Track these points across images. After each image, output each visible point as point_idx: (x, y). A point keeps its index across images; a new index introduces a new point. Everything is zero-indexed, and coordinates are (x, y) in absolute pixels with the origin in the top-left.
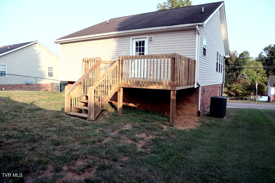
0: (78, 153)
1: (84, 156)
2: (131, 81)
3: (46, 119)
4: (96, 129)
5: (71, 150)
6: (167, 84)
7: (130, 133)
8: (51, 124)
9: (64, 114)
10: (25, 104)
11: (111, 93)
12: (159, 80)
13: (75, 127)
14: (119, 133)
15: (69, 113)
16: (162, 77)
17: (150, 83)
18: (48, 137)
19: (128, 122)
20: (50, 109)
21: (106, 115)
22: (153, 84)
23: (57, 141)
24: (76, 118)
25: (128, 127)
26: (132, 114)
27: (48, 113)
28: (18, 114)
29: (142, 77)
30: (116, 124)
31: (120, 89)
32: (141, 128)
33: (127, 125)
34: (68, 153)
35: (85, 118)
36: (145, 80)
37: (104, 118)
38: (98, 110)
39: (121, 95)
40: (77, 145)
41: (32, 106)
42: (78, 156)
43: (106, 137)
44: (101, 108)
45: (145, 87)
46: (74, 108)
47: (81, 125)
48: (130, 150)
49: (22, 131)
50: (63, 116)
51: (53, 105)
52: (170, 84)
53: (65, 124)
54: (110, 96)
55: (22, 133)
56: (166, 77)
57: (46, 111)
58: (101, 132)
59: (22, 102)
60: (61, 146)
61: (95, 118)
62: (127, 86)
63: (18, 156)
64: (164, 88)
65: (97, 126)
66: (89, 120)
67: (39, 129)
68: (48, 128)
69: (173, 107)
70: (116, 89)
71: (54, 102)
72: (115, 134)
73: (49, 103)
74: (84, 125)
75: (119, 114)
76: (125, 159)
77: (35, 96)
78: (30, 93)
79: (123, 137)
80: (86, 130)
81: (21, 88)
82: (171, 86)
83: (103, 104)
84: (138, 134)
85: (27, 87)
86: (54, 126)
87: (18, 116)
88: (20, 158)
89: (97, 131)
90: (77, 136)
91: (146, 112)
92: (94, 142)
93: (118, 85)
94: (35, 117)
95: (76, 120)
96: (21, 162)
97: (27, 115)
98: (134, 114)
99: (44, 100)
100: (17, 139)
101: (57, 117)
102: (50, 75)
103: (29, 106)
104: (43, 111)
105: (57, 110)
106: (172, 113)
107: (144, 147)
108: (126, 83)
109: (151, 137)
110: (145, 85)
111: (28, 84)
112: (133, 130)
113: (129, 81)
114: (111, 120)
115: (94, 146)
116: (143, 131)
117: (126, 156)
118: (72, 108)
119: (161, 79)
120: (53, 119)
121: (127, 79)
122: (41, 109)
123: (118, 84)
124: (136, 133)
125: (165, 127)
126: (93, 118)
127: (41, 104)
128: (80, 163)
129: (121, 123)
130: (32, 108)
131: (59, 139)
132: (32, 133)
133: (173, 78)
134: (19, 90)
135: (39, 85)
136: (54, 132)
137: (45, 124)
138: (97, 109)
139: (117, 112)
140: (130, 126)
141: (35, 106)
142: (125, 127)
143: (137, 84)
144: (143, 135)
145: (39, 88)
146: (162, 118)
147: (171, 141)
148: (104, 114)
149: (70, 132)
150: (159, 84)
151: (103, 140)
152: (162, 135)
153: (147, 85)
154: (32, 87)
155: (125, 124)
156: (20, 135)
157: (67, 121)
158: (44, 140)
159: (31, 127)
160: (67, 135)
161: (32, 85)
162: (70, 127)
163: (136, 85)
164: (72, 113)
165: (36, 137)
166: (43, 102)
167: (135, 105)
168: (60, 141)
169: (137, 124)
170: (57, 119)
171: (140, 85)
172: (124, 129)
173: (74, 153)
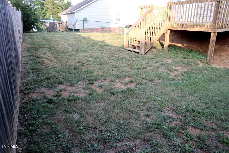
0: (127, 74)
1: (130, 76)
2: (177, 24)
3: (111, 52)
4: (144, 60)
5: (123, 72)
6: (209, 26)
7: (168, 65)
8: (113, 55)
9: (123, 49)
10: (98, 41)
11: (159, 34)
12: (201, 23)
13: (129, 58)
14: (160, 65)
15: (126, 49)
16: (204, 20)
17: (193, 25)
18: (110, 63)
19: (170, 58)
20: (114, 46)
21: (154, 52)
22: (196, 27)
23: (116, 66)
24: (131, 52)
25: (169, 61)
26: (176, 52)
27: (112, 48)
28: (94, 48)
29: (186, 20)
30: (160, 58)
31: (167, 31)
32: (179, 63)
33: (169, 60)
34: (121, 73)
35: (138, 53)
36: (189, 23)
37: (152, 54)
38: (147, 48)
39: (168, 36)
40: (128, 69)
41: (103, 43)
42: (126, 75)
43: (150, 66)
44: (150, 46)
45: (188, 29)
46: (130, 45)
47: (134, 57)
48: (164, 76)
49: (95, 58)
50: (123, 50)
51: (117, 43)
52: (211, 26)
53: (123, 56)
54: (158, 37)
55: (95, 59)
56: (208, 20)
57: (112, 47)
58: (147, 63)
59: (97, 40)
60: (117, 69)
61: (145, 53)
62: (173, 28)
63: (92, 71)
64: (205, 30)
65: (145, 58)
66: (140, 54)
67: (106, 58)
68: (111, 58)
69: (211, 47)
70: (164, 31)
71: (118, 40)
72: (157, 65)
73: (114, 41)
74: (136, 57)
75: (165, 52)
76: (158, 81)
77: (106, 37)
78: (103, 34)
79: (162, 68)
80: (137, 60)
81: (98, 30)
82: (212, 28)
83: (152, 43)
84: (175, 66)
85: (101, 30)
86: (115, 57)
87: (93, 49)
88: (93, 72)
89: (144, 62)
90: (129, 64)
91: (188, 51)
92: (139, 69)
93: (166, 28)
94: (103, 50)
95: (131, 53)
96: (93, 74)
97: (99, 48)
98: (177, 52)
99: (111, 39)
100: (92, 62)
101: (118, 51)
102: (118, 20)
103: (101, 43)
104: (110, 46)
105: (119, 46)
106: (210, 53)
107: (176, 76)
108: (172, 26)
109: (185, 70)
110: (188, 27)
111: (102, 28)
112: (172, 63)
113: (175, 24)
114: (157, 55)
115: (139, 70)
116: (180, 65)
117: (160, 79)
118: (129, 45)
119: (203, 22)
120: (115, 52)
121: (173, 22)
122: (109, 45)
123: (166, 26)
124: (173, 66)
125: (201, 64)
126: (143, 53)
127: (108, 42)
128: (127, 80)
129: (164, 58)
130: (103, 45)
131: (117, 65)
132: (100, 60)
133: (215, 21)
134: (96, 32)
135: (110, 28)
136: (115, 60)
137: (109, 55)
138: (147, 46)
139: (163, 50)
140: (171, 60)
141: (105, 43)
142: (167, 61)
143: (182, 26)
144: (179, 68)
145: (109, 30)
146: (201, 57)
147: (201, 74)
148: (153, 51)
149: (125, 61)
150: (201, 26)
151: (146, 68)
152: (195, 70)
153: (190, 28)
154: (105, 30)
155: (167, 59)
156: (94, 60)
157: (124, 54)
158: (108, 64)
159: (101, 56)
160: (123, 63)
161: (105, 28)
162: (126, 58)
163: (180, 27)
164: (129, 49)
165: (103, 62)
166: (111, 40)
167: (182, 45)
168: (117, 66)
169: (177, 60)
170: (118, 52)
171: (185, 28)
172: (165, 62)
173: (124, 73)
